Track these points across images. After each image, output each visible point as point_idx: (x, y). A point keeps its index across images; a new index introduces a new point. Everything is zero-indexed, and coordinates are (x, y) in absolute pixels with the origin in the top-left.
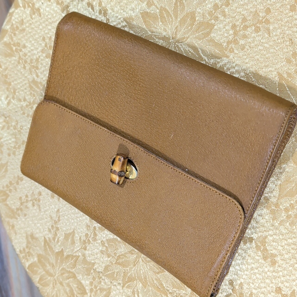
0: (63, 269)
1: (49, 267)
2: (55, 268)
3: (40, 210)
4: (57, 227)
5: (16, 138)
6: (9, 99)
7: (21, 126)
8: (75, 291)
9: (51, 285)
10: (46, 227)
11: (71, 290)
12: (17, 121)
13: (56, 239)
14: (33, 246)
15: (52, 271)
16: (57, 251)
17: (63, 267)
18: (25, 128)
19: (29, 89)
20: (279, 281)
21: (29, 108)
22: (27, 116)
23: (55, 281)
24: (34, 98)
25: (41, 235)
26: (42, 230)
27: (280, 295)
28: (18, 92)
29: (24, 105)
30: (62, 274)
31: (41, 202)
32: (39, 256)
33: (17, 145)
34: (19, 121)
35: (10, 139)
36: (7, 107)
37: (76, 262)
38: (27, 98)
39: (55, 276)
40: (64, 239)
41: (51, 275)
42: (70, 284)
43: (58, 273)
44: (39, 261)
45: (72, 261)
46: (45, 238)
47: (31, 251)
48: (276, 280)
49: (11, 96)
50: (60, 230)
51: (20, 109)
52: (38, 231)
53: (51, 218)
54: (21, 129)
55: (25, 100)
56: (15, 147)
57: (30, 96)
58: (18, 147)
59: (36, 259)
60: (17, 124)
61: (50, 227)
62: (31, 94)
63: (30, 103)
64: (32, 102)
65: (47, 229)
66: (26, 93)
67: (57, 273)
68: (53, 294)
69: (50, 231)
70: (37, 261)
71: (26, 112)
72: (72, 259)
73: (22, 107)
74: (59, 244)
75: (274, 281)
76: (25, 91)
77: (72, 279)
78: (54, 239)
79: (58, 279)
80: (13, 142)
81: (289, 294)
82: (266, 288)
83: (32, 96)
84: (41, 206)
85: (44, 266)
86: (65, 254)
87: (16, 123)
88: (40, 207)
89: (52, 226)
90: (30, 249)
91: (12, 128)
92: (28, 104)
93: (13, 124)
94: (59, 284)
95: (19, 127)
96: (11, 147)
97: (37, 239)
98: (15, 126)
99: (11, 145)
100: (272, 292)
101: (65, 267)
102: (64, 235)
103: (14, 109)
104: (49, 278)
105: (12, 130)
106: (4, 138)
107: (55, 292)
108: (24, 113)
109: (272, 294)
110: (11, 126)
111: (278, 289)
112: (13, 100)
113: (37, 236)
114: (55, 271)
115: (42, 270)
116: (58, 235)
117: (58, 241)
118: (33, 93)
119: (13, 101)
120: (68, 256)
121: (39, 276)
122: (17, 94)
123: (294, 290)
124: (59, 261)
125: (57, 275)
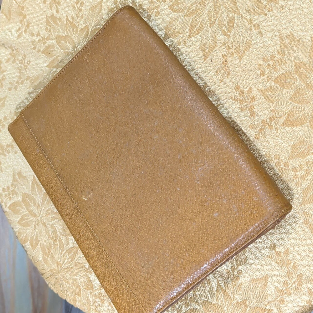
0: (49, 210)
1: (33, 207)
2: (40, 208)
5: (20, 73)
6: (20, 32)
7: (28, 61)
8: (58, 233)
9: (33, 226)
11: (55, 232)
12: (25, 56)
14: (19, 185)
15: (36, 212)
17: (49, 208)
18: (33, 63)
19: (46, 24)
20: (275, 238)
21: (41, 44)
22: (37, 51)
23: (38, 221)
24: (50, 33)
25: (30, 174)
27: (274, 252)
28: (33, 26)
29: (37, 40)
30: (47, 215)
32: (25, 195)
33: (20, 80)
34: (27, 56)
35: (14, 73)
36: (17, 39)
38: (41, 33)
39: (38, 216)
41: (34, 215)
42: (55, 225)
44: (24, 200)
46: (34, 177)
47: (16, 189)
48: (272, 236)
49: (24, 29)
51: (31, 44)
52: (27, 170)
54: (28, 64)
55: (38, 34)
56: (17, 82)
57: (44, 32)
58: (21, 83)
59: (20, 198)
60: (24, 59)
62: (46, 29)
63: (43, 38)
64: (46, 38)
66: (41, 28)
67: (42, 213)
68: (33, 235)
70: (21, 200)
71: (37, 47)
73: (33, 42)
75: (270, 237)
76: (41, 26)
77: (57, 220)
79: (41, 220)
80: (16, 76)
81: (283, 252)
82: (261, 243)
83: (47, 31)
85: (27, 205)
87: (23, 57)
90: (15, 188)
91: (18, 62)
92: (41, 39)
93: (20, 58)
94: (41, 225)
95: (26, 62)
96: (14, 81)
97: (24, 177)
98: (21, 60)
99: (14, 79)
100: (267, 247)
101: (51, 208)
103: (24, 43)
104: (32, 218)
105: (17, 64)
106: (8, 71)
107: (36, 233)
108: (34, 48)
109: (267, 249)
110: (18, 60)
111: (272, 245)
112: (25, 33)
113: (26, 174)
114: (39, 211)
115: (26, 210)
118: (49, 28)
119: (25, 35)
121: (20, 216)
122: (30, 28)
123: (288, 248)
124: (46, 202)
125: (41, 216)
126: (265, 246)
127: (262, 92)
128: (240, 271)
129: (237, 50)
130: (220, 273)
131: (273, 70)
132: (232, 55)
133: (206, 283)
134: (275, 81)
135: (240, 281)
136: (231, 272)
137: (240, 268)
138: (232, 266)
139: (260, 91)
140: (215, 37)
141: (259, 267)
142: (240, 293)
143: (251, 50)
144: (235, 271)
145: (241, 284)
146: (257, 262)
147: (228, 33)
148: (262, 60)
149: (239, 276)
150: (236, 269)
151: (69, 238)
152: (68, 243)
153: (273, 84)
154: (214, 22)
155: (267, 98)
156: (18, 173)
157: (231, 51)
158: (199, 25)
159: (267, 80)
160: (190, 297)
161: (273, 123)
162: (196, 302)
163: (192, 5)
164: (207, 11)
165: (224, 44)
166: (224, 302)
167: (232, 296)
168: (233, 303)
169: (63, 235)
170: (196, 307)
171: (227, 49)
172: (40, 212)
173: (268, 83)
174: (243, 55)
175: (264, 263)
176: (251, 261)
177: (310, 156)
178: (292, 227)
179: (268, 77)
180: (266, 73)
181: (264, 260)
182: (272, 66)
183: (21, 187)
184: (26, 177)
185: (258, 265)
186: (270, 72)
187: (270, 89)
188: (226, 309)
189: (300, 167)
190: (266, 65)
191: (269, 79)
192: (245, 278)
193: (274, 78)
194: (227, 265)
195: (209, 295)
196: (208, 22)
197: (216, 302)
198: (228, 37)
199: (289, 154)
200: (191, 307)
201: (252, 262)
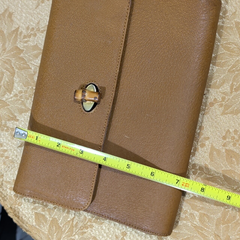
0: (9, 60)
2: (4, 53)
3: (36, 8)
4: (36, 34)
8: (2, 82)
10: (28, 23)
13: (26, 39)
14: (3, 21)
16: (19, 46)
17: (11, 59)
25: (18, 22)
26: (22, 21)
27: (122, 237)
31: (43, 4)
37: (24, 68)
40: (32, 46)
43: (3, 58)
45: (22, 65)
46: (19, 28)
50: (36, 38)
52: (19, 17)
53: (38, 23)
61: (31, 27)
65: (27, 26)
69: (28, 28)
72: (24, 64)
74: (25, 44)
77: (10, 73)
78: (25, 37)
84: (40, 7)
86: (22, 55)
88: (38, 6)
89: (33, 29)
97: (12, 21)
101: (13, 61)
102: (35, 44)
109: (119, 231)
111: (125, 233)
113: (15, 20)
116: (31, 39)
117: (26, 42)
120: (23, 59)
124: (12, 53)
126: (120, 229)
127: (213, 148)
128: (92, 226)
129: (227, 107)
130: (80, 214)
131: (233, 143)
132: (221, 105)
133: (66, 211)
134: (226, 150)
135: (86, 230)
136: (87, 220)
137: (94, 224)
138: (91, 218)
139: (212, 146)
140: (224, 83)
141: (105, 235)
142: (81, 236)
143: (234, 116)
144: (90, 223)
145: (85, 233)
146: (107, 232)
147: (233, 90)
148: (234, 130)
149: (89, 227)
150: (91, 222)
151: (8, 93)
152: (4, 95)
153: (224, 151)
154: (234, 71)
155: (211, 154)
156: (10, 13)
157: (224, 103)
158: (223, 61)
159: (223, 144)
160: (49, 208)
161: (199, 171)
162: (50, 214)
163: (233, 43)
164: (237, 59)
165: (224, 93)
166: (66, 231)
167: (74, 233)
168: (71, 237)
169: (4, 87)
170: (47, 217)
171: (222, 98)
172: (3, 55)
173: (221, 147)
174: (227, 114)
175: (110, 236)
176: (104, 227)
177: (198, 213)
178: (145, 236)
179: (225, 143)
180: (227, 140)
181: (112, 234)
182: (235, 140)
183: (4, 24)
184: (13, 21)
185: (105, 234)
186: (229, 142)
187: (219, 152)
188: (64, 236)
189: (186, 212)
190: (233, 136)
191: (224, 145)
192: (91, 232)
193: (227, 148)
194: (88, 215)
195: (61, 218)
196: (230, 67)
197: (62, 226)
198: (231, 93)
199: (188, 198)
200: (44, 214)
201: (104, 229)
